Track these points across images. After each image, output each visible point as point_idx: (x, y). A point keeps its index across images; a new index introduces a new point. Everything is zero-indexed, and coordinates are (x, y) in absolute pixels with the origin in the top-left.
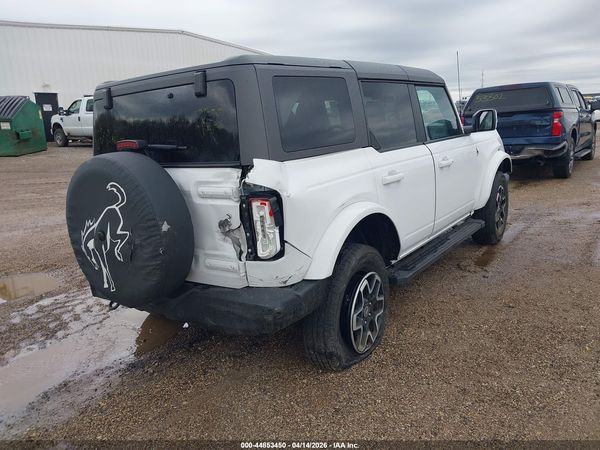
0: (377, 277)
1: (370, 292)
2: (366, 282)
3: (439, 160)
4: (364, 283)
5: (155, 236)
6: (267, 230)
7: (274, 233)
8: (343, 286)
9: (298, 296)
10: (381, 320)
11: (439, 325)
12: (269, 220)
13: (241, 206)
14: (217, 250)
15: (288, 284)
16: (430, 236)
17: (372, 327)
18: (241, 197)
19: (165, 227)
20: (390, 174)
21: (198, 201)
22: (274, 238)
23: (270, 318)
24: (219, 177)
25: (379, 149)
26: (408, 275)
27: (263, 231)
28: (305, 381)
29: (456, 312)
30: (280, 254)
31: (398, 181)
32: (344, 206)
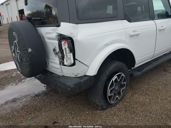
0: (123, 75)
1: (118, 81)
2: (116, 77)
3: (159, 27)
4: (115, 77)
5: (26, 53)
6: (67, 54)
7: (70, 55)
8: (104, 78)
9: (81, 82)
10: (124, 91)
11: (149, 95)
12: (68, 50)
13: (59, 43)
14: (54, 60)
15: (77, 76)
16: (152, 58)
17: (119, 94)
18: (58, 39)
19: (30, 50)
20: (133, 32)
21: (47, 40)
22: (70, 58)
23: (69, 89)
24: (52, 31)
25: (130, 21)
26: (139, 73)
27: (66, 54)
28: (87, 112)
29: (158, 90)
30: (74, 64)
31: (138, 35)
32: (107, 45)
